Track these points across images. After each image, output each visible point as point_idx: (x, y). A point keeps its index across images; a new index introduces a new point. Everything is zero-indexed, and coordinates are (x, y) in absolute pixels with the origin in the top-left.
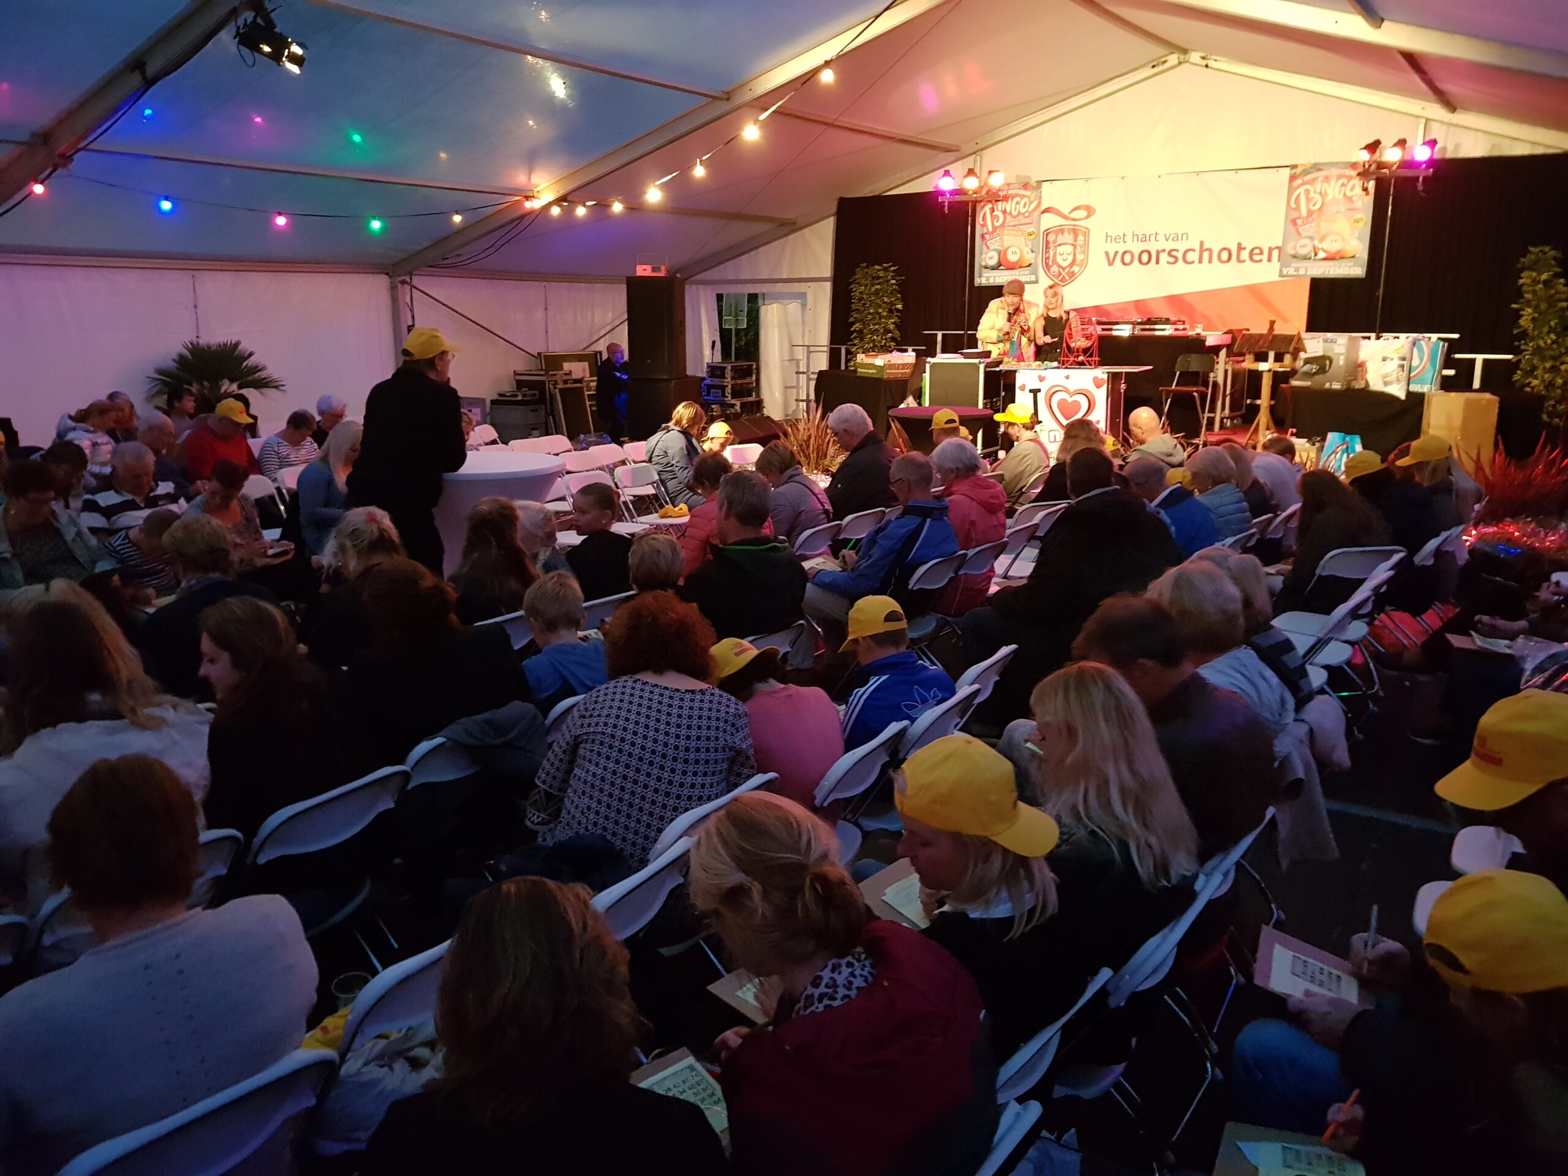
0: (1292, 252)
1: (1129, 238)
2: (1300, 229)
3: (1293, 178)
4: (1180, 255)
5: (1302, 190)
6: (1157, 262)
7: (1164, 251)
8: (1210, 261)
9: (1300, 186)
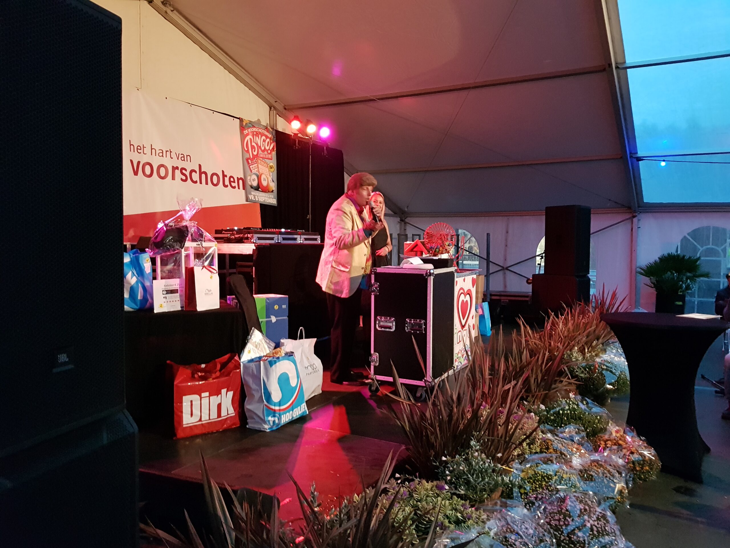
0: (250, 184)
1: (147, 150)
2: (251, 167)
3: (242, 128)
4: (187, 173)
5: (248, 138)
6: (173, 178)
7: (177, 168)
8: (207, 183)
9: (248, 135)
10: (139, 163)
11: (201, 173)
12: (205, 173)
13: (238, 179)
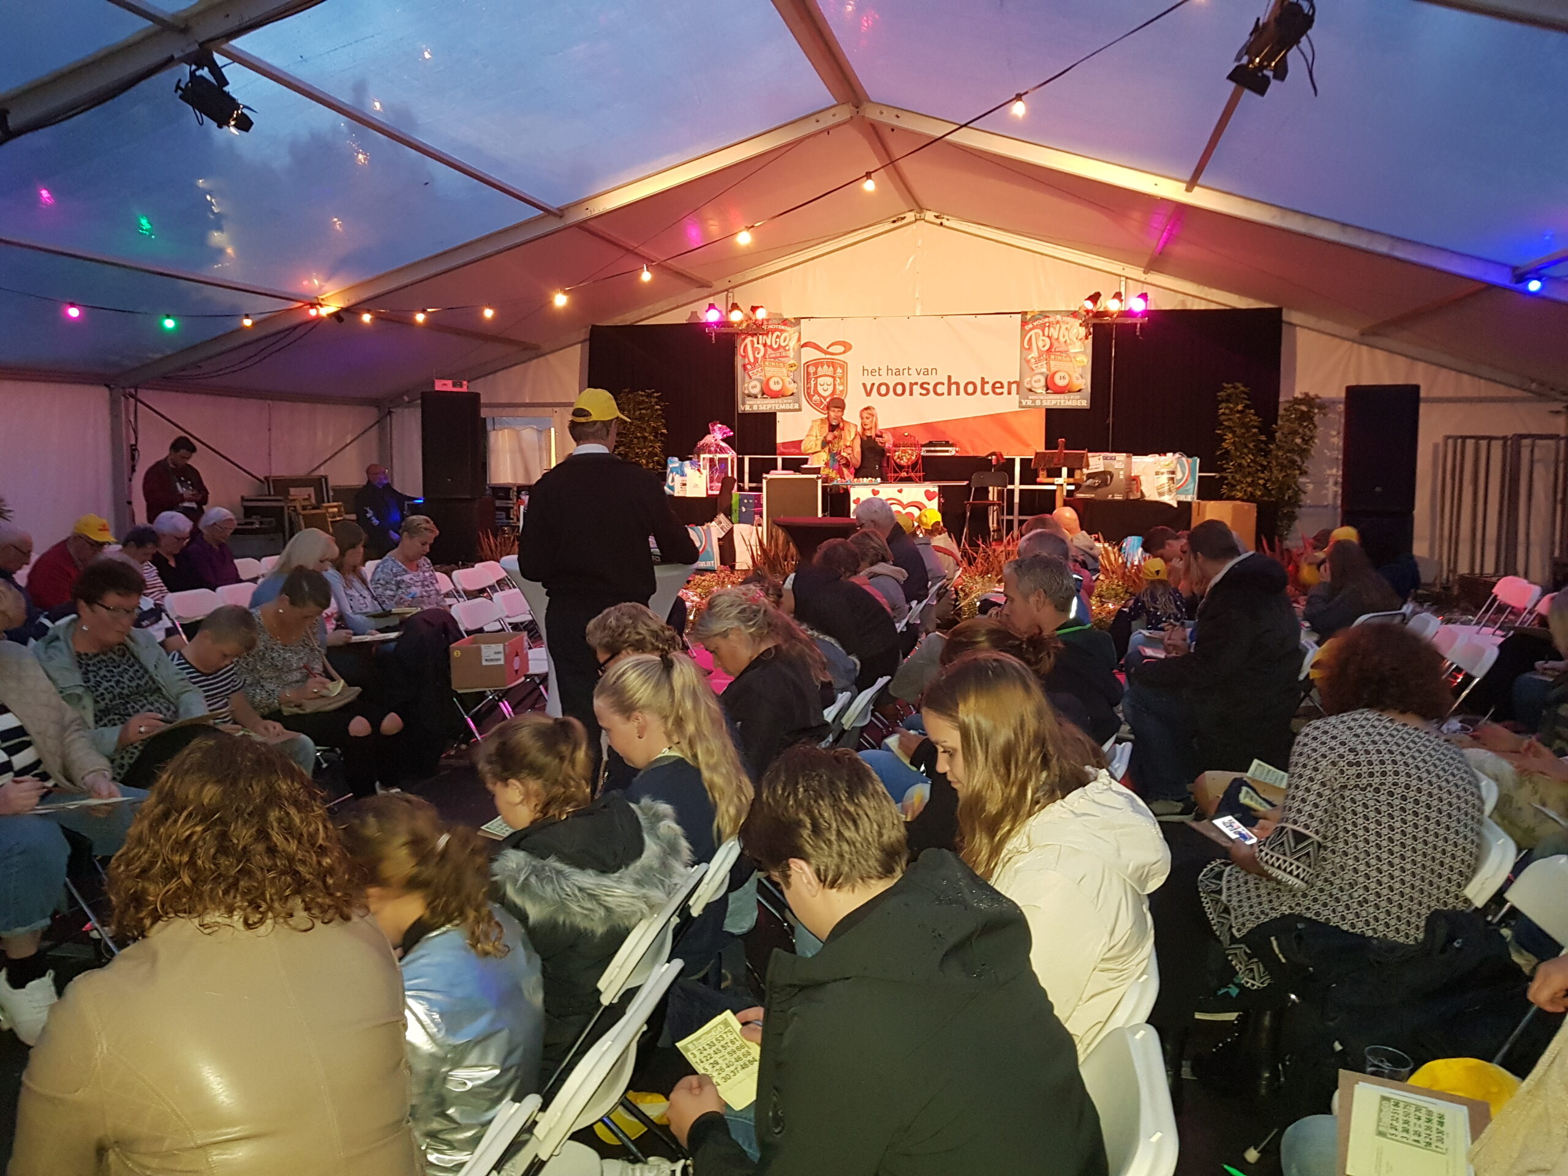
0: (1029, 386)
1: (884, 372)
2: (1034, 367)
3: (1024, 323)
4: (931, 387)
5: (1032, 333)
6: (911, 394)
7: (916, 383)
8: (958, 393)
9: (1031, 329)
10: (873, 384)
11: (950, 384)
12: (957, 384)
13: (1010, 384)
